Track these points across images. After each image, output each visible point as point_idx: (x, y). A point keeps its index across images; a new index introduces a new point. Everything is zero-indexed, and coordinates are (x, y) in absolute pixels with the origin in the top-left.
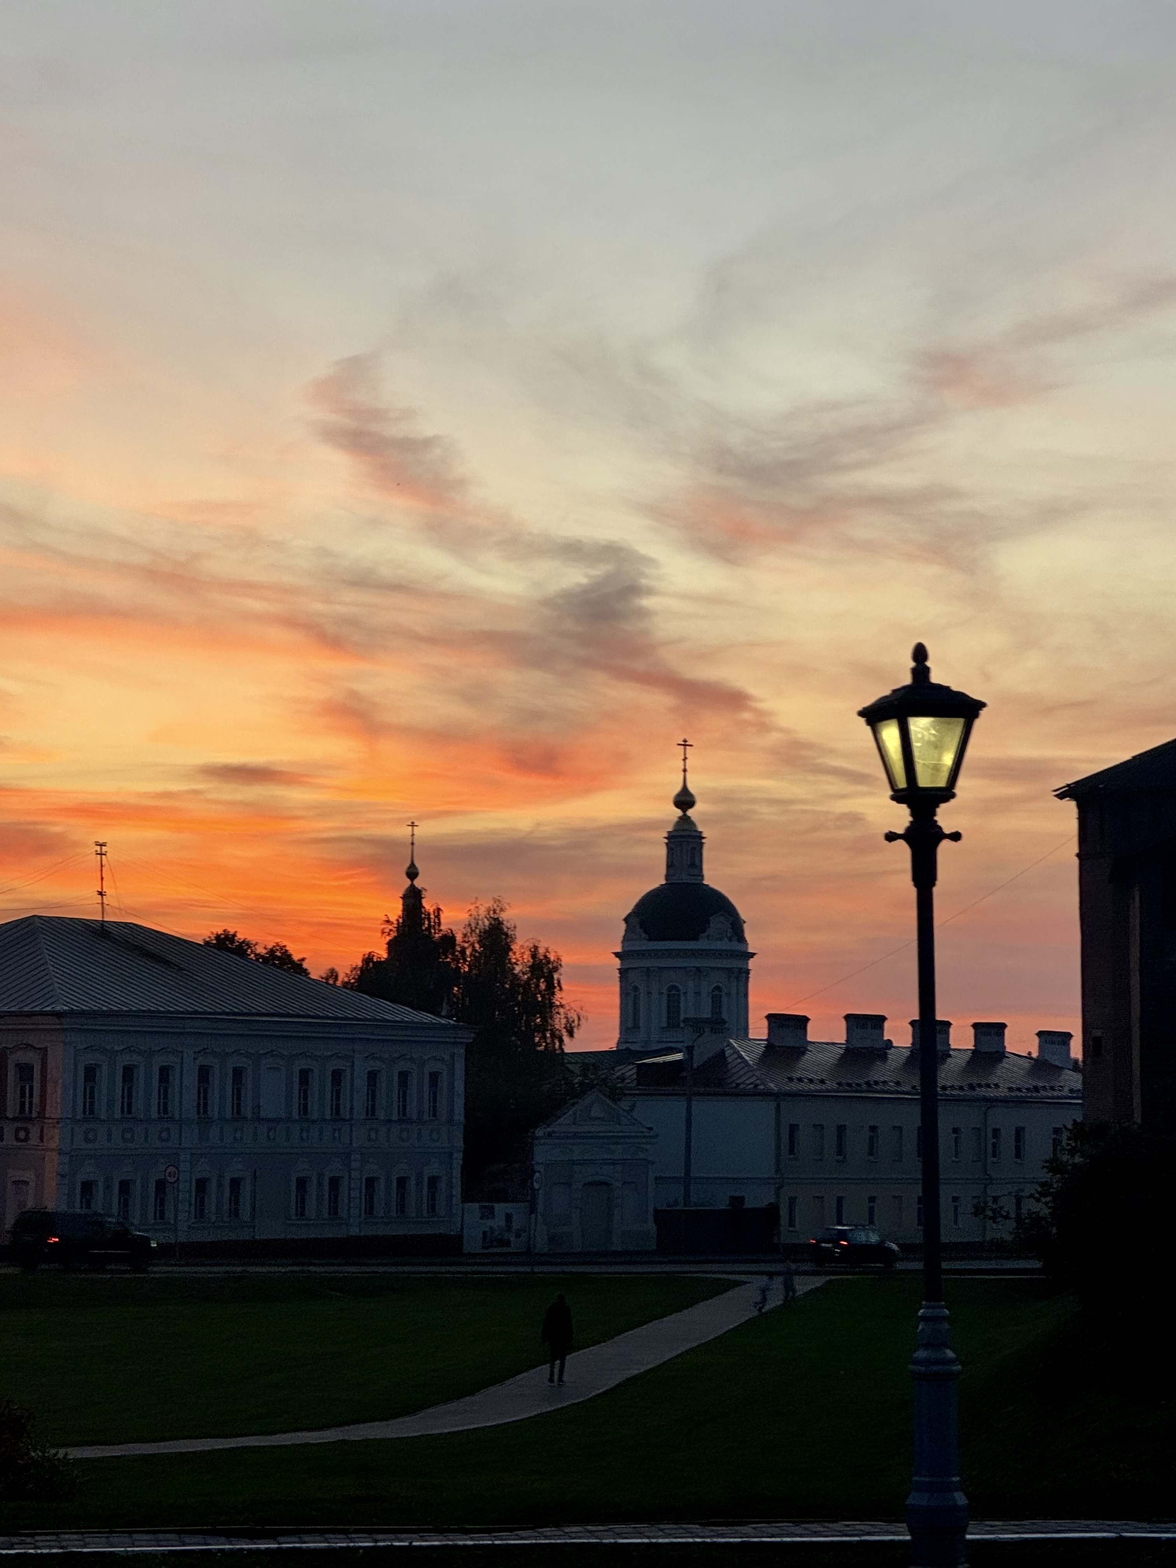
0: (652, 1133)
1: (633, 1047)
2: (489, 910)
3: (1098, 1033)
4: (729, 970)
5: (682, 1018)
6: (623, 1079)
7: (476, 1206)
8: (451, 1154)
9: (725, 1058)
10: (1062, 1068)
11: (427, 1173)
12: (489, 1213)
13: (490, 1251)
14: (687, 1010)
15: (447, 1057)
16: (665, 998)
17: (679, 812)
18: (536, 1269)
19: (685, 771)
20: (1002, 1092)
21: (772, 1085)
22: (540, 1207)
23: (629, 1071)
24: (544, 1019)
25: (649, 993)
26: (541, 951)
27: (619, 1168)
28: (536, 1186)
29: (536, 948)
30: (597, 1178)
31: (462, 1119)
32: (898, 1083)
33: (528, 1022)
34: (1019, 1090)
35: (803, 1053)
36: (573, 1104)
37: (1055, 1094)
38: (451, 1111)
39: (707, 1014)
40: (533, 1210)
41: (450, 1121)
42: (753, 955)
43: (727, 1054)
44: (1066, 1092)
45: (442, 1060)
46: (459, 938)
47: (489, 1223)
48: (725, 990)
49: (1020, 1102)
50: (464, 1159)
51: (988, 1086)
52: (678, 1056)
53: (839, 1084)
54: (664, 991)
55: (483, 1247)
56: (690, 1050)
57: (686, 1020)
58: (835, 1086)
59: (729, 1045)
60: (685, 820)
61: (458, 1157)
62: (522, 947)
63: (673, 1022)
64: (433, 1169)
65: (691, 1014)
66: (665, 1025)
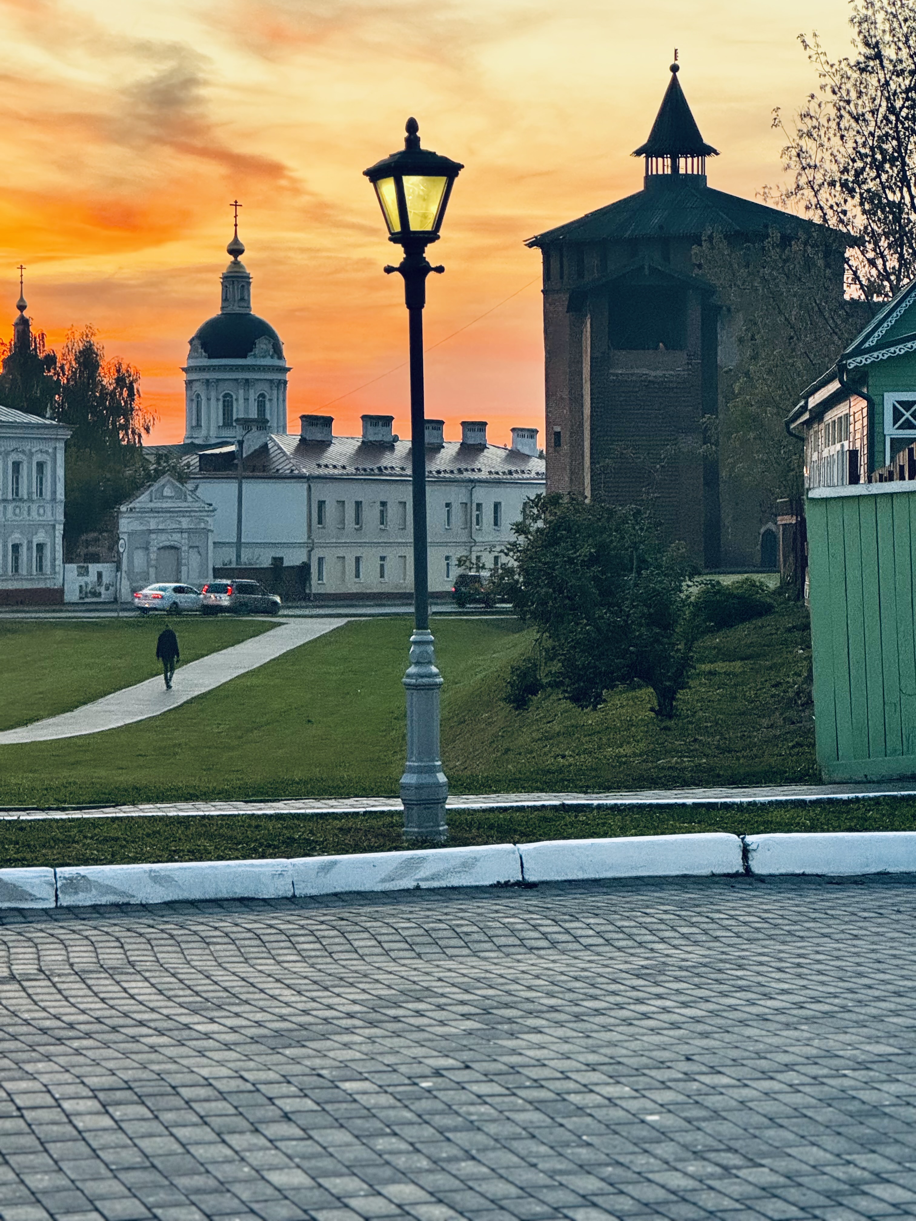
0: (211, 508)
1: (197, 441)
2: (82, 334)
3: (558, 429)
4: (271, 381)
5: (234, 418)
6: (188, 465)
7: (74, 566)
8: (54, 526)
9: (268, 450)
10: (529, 457)
11: (35, 541)
12: (83, 572)
13: (87, 600)
14: (238, 412)
15: (50, 450)
16: (221, 403)
17: (231, 258)
18: (121, 614)
19: (236, 225)
20: (484, 475)
21: (304, 470)
22: (124, 566)
23: (194, 460)
24: (127, 421)
25: (209, 399)
26: (124, 367)
27: (185, 535)
28: (121, 550)
29: (120, 364)
30: (167, 543)
31: (63, 497)
32: (403, 469)
33: (114, 423)
34: (497, 473)
35: (329, 445)
36: (150, 486)
37: (525, 476)
38: (54, 492)
39: (253, 414)
40: (118, 569)
41: (54, 499)
42: (289, 369)
43: (270, 446)
44: (533, 475)
45: (47, 452)
46: (59, 356)
47: (86, 579)
48: (268, 397)
49: (498, 482)
50: (64, 530)
51: (473, 470)
52: (232, 448)
53: (357, 469)
54: (221, 397)
55: (81, 598)
56: (241, 443)
57: (237, 420)
58: (354, 471)
59: (271, 439)
60: (236, 263)
61: (60, 528)
62: (109, 363)
63: (228, 422)
64: (40, 537)
65: (241, 416)
66: (221, 424)
